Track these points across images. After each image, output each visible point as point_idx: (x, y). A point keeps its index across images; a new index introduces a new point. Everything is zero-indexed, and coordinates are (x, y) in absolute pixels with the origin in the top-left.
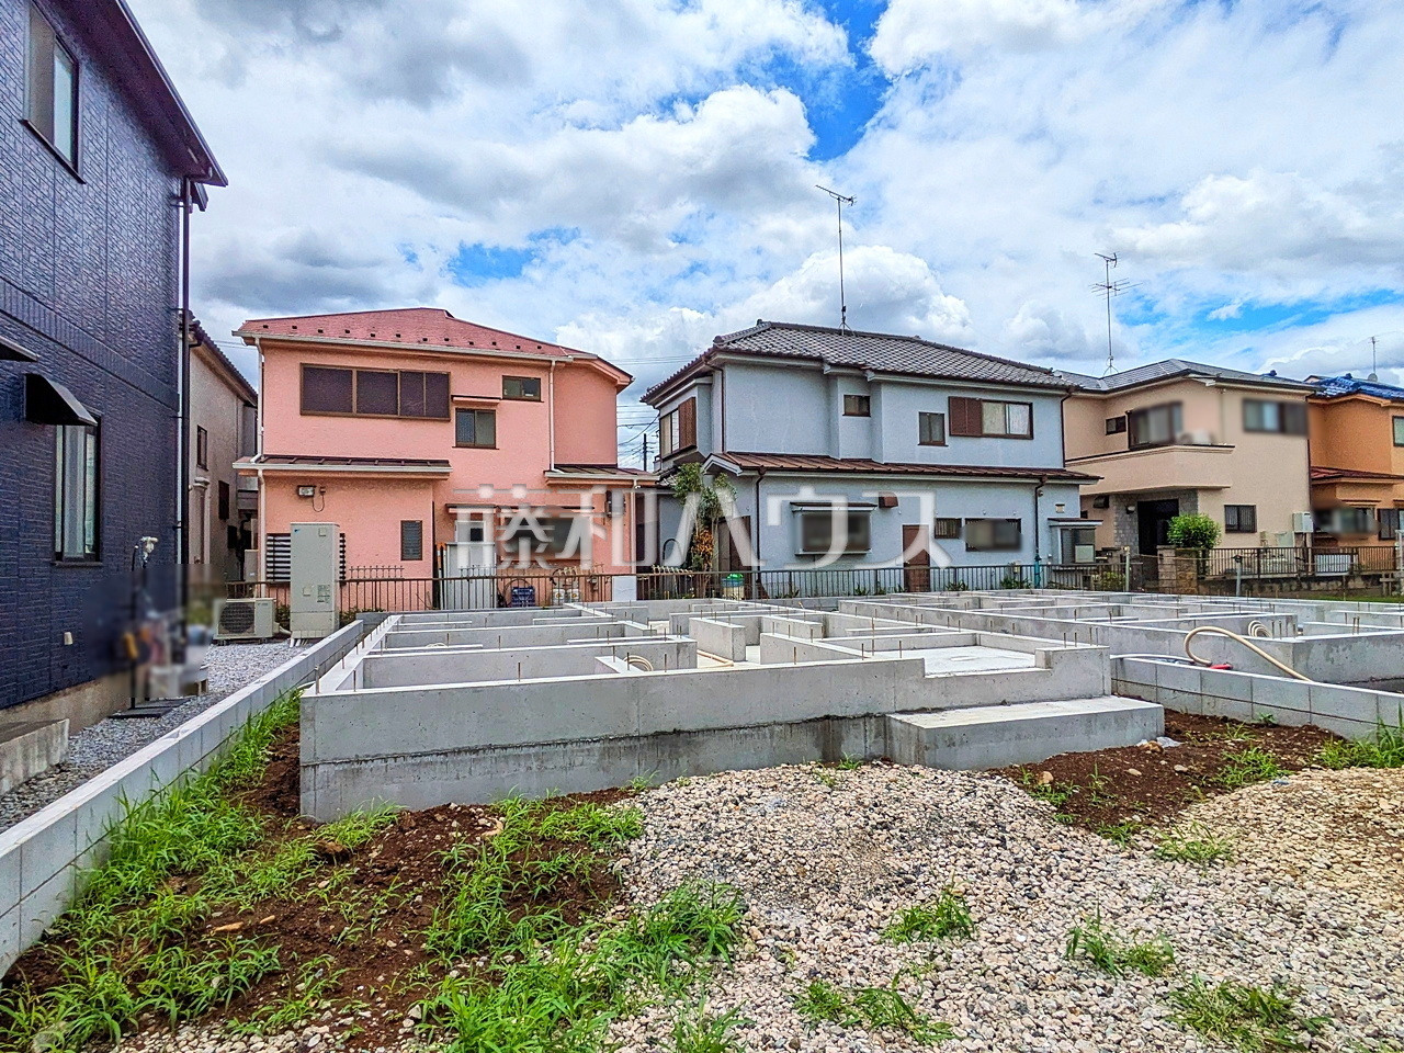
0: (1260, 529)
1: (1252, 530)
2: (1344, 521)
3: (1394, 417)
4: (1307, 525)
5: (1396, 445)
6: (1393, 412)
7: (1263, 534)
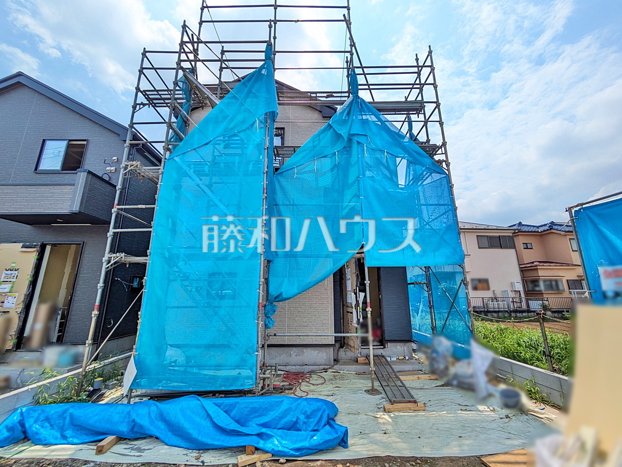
0: (492, 289)
1: (488, 289)
2: (545, 286)
3: (570, 239)
4: (519, 287)
5: (573, 251)
6: (568, 237)
7: (494, 291)
